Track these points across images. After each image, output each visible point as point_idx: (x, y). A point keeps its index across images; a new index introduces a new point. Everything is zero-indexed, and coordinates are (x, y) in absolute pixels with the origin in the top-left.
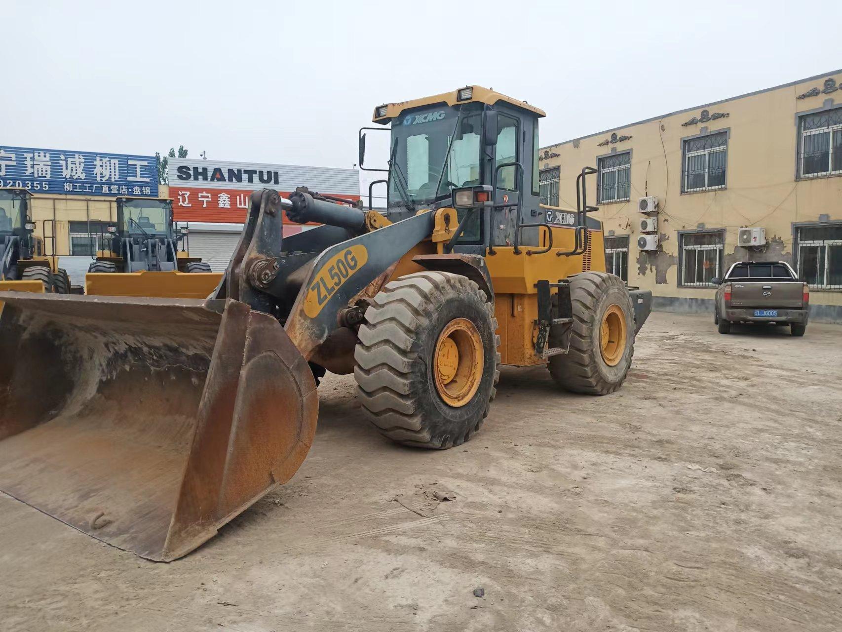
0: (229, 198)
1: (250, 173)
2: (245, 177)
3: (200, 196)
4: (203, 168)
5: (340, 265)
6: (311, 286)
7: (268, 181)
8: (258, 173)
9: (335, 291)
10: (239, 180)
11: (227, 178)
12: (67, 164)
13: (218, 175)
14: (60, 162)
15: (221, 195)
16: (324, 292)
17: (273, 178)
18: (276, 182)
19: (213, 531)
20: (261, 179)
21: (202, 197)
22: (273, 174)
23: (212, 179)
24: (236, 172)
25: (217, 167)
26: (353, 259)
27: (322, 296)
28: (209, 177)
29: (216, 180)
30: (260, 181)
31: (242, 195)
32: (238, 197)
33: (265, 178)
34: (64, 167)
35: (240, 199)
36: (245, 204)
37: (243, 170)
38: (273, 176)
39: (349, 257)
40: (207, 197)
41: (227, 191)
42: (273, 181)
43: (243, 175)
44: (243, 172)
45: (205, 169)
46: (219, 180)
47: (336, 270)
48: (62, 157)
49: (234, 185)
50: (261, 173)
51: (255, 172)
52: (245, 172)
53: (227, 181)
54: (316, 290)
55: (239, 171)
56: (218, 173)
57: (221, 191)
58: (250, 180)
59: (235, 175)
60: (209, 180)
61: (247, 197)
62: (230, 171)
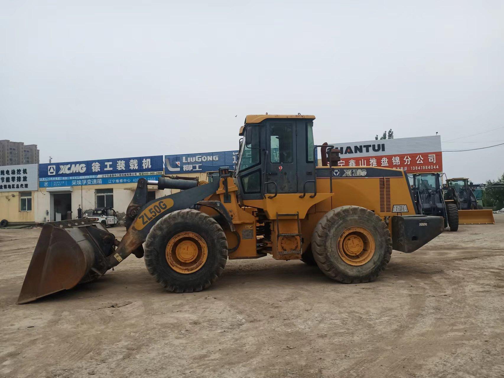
0: (355, 162)
1: (367, 147)
2: (364, 149)
3: (339, 163)
4: (341, 148)
5: (156, 208)
6: (139, 217)
7: (378, 150)
8: (372, 146)
9: (152, 219)
10: (361, 151)
11: (354, 152)
12: (276, 154)
13: (349, 150)
14: (274, 154)
15: (350, 161)
16: (146, 219)
17: (381, 148)
18: (383, 150)
19: (34, 299)
20: (374, 149)
21: (340, 163)
22: (381, 146)
23: (346, 153)
24: (359, 147)
25: (348, 146)
26: (164, 205)
27: (145, 221)
28: (344, 152)
29: (347, 153)
30: (374, 151)
31: (363, 160)
32: (360, 161)
33: (376, 148)
34: (275, 156)
35: (361, 162)
36: (364, 165)
37: (363, 146)
38: (381, 147)
39: (162, 204)
40: (343, 163)
41: (353, 159)
42: (381, 149)
43: (363, 148)
44: (363, 147)
45: (342, 148)
46: (349, 153)
47: (154, 210)
48: (274, 151)
49: (358, 155)
50: (374, 146)
51: (370, 146)
52: (364, 146)
53: (354, 153)
54: (142, 219)
55: (361, 146)
56: (349, 149)
57: (350, 159)
58: (367, 151)
59: (358, 149)
60: (344, 153)
61: (365, 161)
62: (356, 147)
